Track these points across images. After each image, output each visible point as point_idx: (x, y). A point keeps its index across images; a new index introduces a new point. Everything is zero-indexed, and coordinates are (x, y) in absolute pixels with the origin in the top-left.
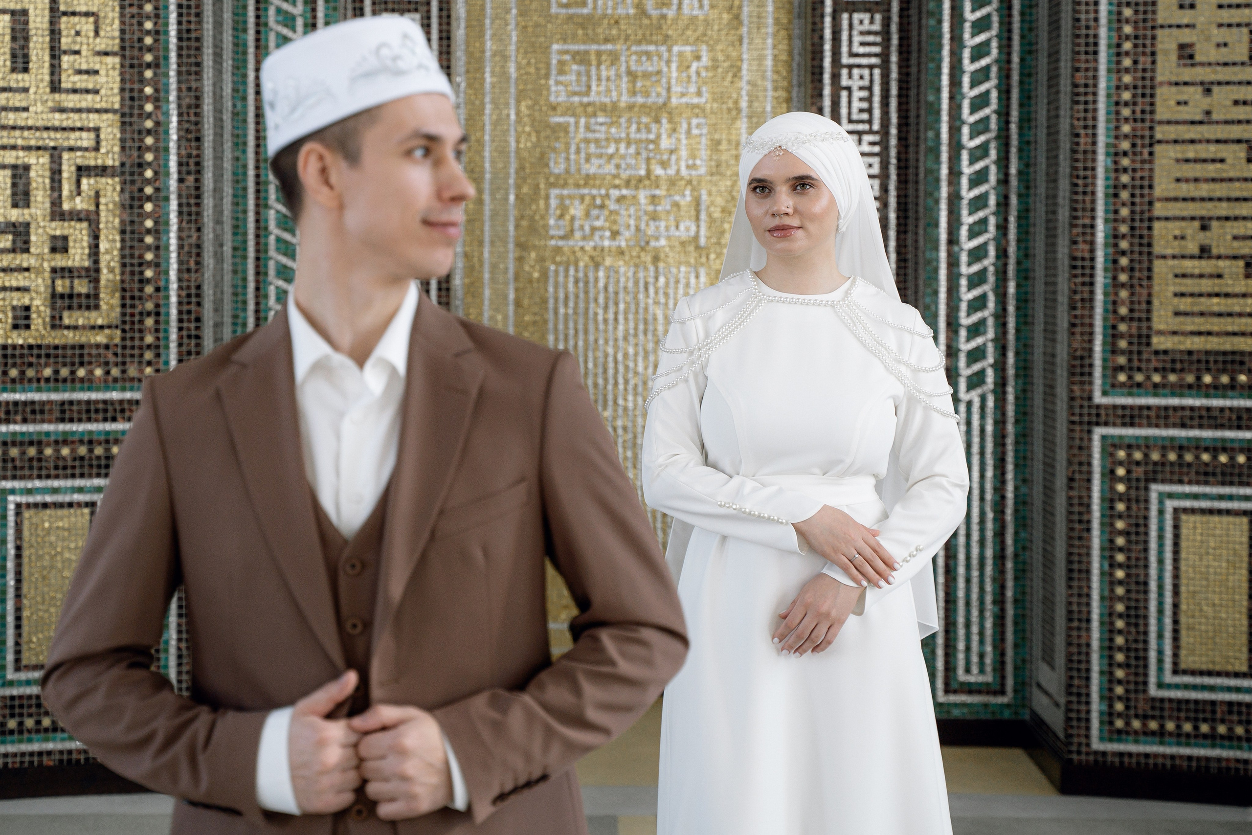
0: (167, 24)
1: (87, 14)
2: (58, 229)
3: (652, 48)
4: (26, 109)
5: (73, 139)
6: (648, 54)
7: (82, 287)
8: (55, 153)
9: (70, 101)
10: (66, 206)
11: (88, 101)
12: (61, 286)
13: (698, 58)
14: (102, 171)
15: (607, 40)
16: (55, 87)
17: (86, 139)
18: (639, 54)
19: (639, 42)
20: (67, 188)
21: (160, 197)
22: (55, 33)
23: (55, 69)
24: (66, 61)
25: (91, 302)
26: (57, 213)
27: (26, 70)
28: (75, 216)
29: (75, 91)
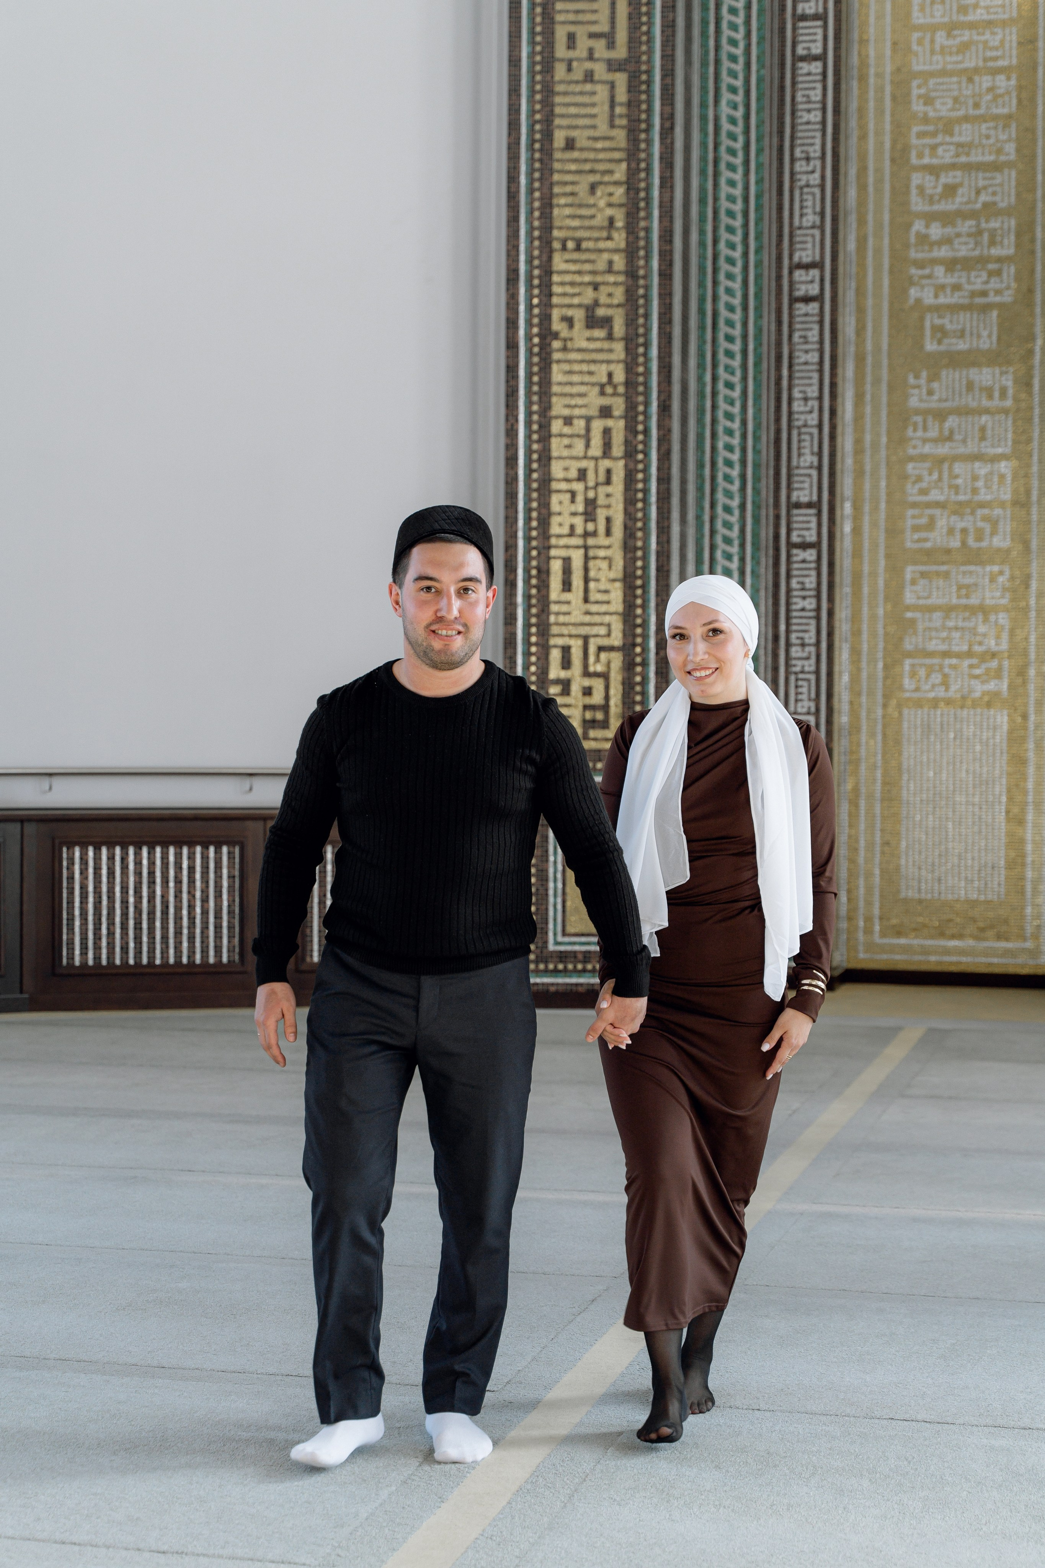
0: (649, 563)
1: (605, 558)
2: (587, 682)
3: (972, 568)
4: (569, 613)
5: (595, 630)
6: (971, 573)
7: (599, 716)
8: (586, 639)
9: (594, 608)
10: (591, 669)
11: (603, 608)
12: (588, 715)
13: (1001, 573)
14: (611, 649)
15: (943, 563)
16: (586, 600)
17: (603, 631)
18: (964, 573)
19: (964, 564)
20: (592, 659)
21: (645, 664)
22: (586, 570)
23: (586, 590)
24: (592, 585)
25: (605, 725)
26: (586, 674)
27: (569, 590)
28: (597, 675)
29: (597, 602)
